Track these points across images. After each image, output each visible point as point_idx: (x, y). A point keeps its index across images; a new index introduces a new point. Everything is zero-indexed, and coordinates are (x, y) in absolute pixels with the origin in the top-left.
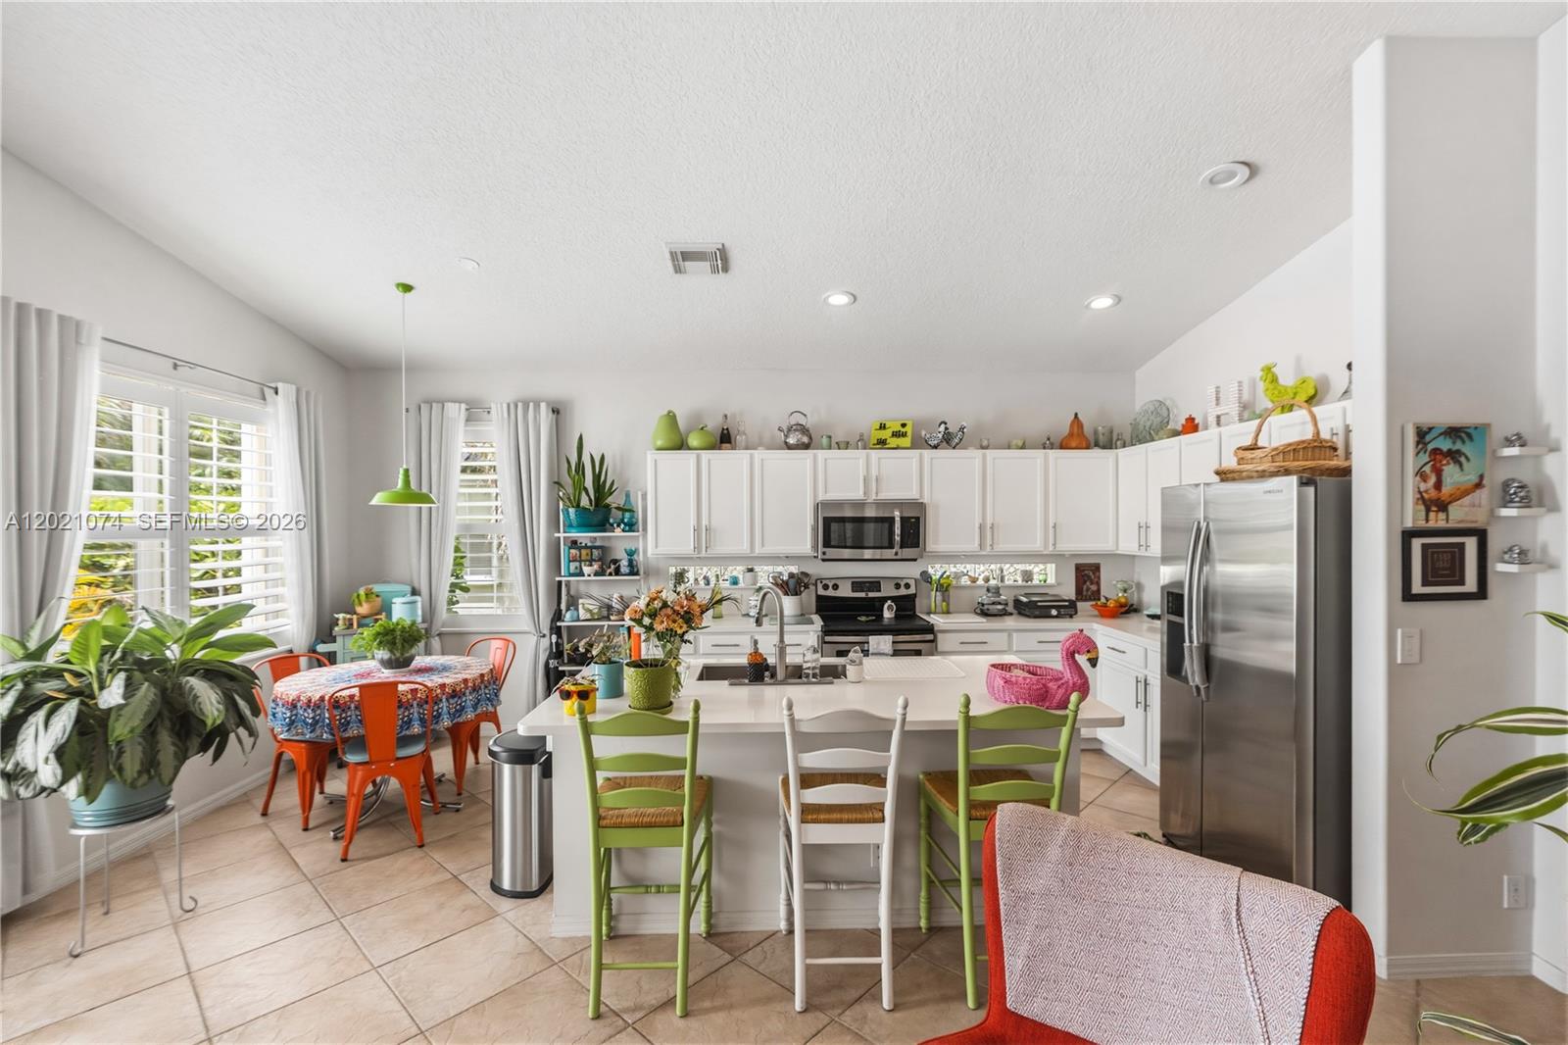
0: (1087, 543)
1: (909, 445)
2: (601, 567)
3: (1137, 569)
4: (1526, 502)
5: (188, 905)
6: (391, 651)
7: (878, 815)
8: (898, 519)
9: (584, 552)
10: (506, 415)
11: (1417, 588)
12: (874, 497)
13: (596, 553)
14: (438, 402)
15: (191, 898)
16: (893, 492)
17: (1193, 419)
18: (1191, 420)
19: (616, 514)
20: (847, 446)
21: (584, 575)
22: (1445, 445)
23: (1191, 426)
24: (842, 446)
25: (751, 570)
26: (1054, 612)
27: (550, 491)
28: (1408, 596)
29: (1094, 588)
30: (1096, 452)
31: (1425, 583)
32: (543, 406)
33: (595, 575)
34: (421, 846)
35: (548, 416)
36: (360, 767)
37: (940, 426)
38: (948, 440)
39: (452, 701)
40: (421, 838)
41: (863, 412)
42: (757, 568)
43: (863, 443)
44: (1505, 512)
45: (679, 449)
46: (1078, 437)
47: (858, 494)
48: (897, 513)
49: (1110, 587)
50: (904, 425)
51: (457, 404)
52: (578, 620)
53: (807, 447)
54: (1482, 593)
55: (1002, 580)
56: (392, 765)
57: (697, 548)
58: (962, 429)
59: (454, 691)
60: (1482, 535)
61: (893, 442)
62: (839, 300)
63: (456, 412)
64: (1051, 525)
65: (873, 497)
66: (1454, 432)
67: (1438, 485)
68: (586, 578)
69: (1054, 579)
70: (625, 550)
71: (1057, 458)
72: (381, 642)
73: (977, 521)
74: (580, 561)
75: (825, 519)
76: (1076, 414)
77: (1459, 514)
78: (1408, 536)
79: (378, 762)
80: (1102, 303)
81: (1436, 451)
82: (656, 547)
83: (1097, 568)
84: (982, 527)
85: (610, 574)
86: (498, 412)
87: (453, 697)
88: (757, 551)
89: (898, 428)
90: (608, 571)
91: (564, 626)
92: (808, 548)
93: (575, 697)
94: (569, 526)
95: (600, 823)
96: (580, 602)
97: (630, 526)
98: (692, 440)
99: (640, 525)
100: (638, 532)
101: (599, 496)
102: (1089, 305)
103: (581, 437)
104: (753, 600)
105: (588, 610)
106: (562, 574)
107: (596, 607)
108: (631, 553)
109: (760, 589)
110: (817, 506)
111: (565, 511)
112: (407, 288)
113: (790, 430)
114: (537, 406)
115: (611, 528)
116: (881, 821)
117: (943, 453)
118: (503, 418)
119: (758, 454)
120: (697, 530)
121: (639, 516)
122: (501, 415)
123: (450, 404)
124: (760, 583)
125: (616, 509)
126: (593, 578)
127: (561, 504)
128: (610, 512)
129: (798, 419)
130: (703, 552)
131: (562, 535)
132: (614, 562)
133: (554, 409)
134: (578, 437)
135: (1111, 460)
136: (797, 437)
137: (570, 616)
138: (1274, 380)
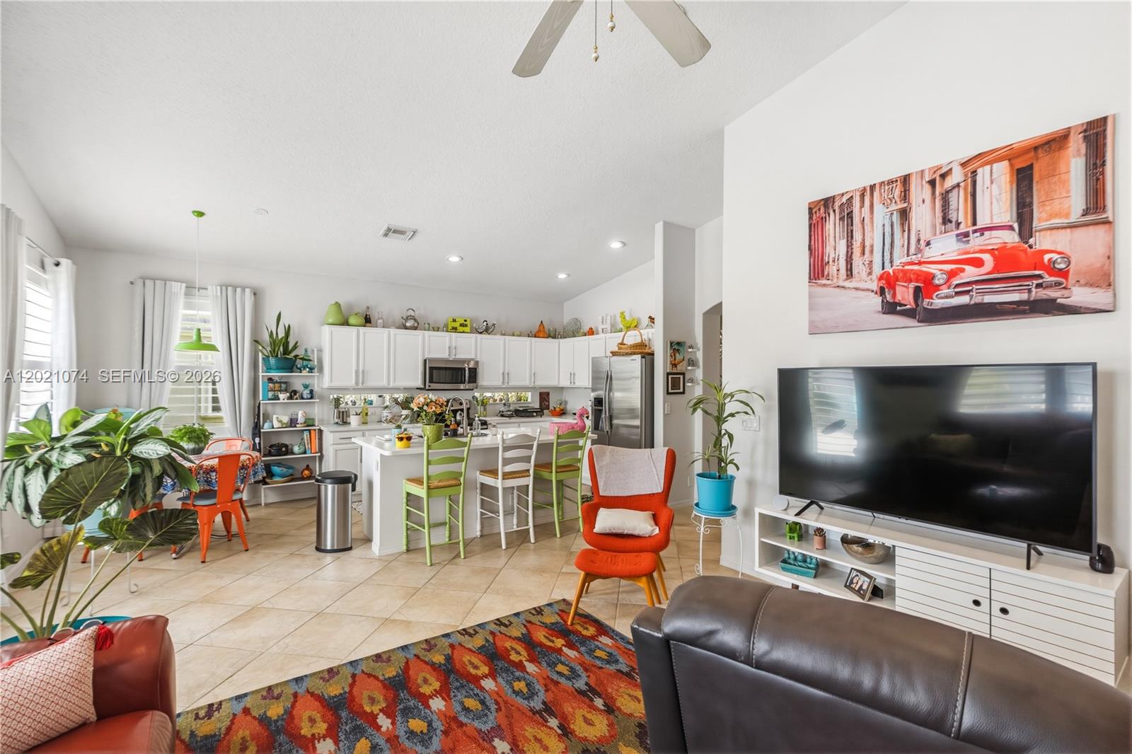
0: (545, 381)
1: (469, 331)
2: (291, 395)
3: (564, 394)
4: (693, 365)
5: (133, 588)
6: (196, 443)
8: (467, 369)
9: (277, 385)
10: (219, 294)
11: (670, 391)
12: (454, 357)
13: (283, 386)
14: (161, 280)
15: (136, 585)
16: (461, 355)
18: (591, 329)
19: (299, 363)
20: (438, 329)
21: (279, 399)
22: (676, 347)
23: (591, 332)
24: (435, 329)
25: (380, 396)
26: (535, 414)
27: (251, 344)
28: (668, 393)
29: (547, 403)
30: (550, 340)
31: (672, 389)
32: (248, 291)
33: (288, 399)
34: (247, 550)
35: (251, 298)
36: (206, 508)
37: (483, 323)
38: (487, 330)
39: (242, 471)
40: (246, 545)
41: (442, 311)
42: (384, 395)
43: (446, 328)
44: (690, 368)
45: (343, 325)
46: (544, 332)
47: (445, 355)
48: (465, 366)
49: (553, 402)
50: (465, 321)
51: (179, 283)
53: (415, 328)
54: (683, 393)
55: (508, 401)
56: (229, 504)
57: (357, 383)
58: (494, 325)
59: (243, 465)
60: (683, 374)
61: (461, 329)
62: (454, 259)
63: (178, 289)
64: (533, 373)
66: (678, 344)
67: (675, 359)
68: (281, 401)
69: (532, 400)
70: (303, 384)
71: (535, 342)
72: (189, 438)
73: (502, 371)
74: (275, 391)
75: (430, 368)
76: (543, 321)
77: (680, 368)
78: (668, 374)
79: (222, 503)
80: (562, 276)
81: (675, 349)
82: (331, 382)
83: (548, 394)
84: (503, 374)
85: (297, 399)
86: (213, 290)
87: (242, 469)
89: (463, 322)
90: (295, 397)
91: (263, 432)
92: (419, 384)
93: (405, 440)
94: (269, 369)
95: (429, 488)
96: (275, 416)
97: (311, 370)
98: (352, 321)
99: (316, 369)
100: (316, 374)
101: (286, 352)
102: (557, 277)
103: (280, 314)
104: (385, 413)
105: (280, 421)
106: (261, 399)
107: (286, 419)
108: (306, 387)
109: (387, 407)
110: (425, 361)
111: (266, 359)
112: (201, 214)
113: (407, 319)
114: (243, 290)
115: (299, 370)
116: (529, 476)
117: (485, 336)
118: (217, 296)
119: (393, 331)
120: (357, 372)
121: (316, 363)
122: (215, 294)
123: (173, 283)
124: (387, 403)
125: (300, 359)
126: (286, 401)
127: (260, 354)
128: (295, 361)
129: (411, 313)
130: (360, 386)
131: (261, 374)
132: (295, 392)
133: (255, 294)
134: (278, 313)
135: (557, 344)
136: (411, 323)
137: (266, 425)
138: (624, 318)
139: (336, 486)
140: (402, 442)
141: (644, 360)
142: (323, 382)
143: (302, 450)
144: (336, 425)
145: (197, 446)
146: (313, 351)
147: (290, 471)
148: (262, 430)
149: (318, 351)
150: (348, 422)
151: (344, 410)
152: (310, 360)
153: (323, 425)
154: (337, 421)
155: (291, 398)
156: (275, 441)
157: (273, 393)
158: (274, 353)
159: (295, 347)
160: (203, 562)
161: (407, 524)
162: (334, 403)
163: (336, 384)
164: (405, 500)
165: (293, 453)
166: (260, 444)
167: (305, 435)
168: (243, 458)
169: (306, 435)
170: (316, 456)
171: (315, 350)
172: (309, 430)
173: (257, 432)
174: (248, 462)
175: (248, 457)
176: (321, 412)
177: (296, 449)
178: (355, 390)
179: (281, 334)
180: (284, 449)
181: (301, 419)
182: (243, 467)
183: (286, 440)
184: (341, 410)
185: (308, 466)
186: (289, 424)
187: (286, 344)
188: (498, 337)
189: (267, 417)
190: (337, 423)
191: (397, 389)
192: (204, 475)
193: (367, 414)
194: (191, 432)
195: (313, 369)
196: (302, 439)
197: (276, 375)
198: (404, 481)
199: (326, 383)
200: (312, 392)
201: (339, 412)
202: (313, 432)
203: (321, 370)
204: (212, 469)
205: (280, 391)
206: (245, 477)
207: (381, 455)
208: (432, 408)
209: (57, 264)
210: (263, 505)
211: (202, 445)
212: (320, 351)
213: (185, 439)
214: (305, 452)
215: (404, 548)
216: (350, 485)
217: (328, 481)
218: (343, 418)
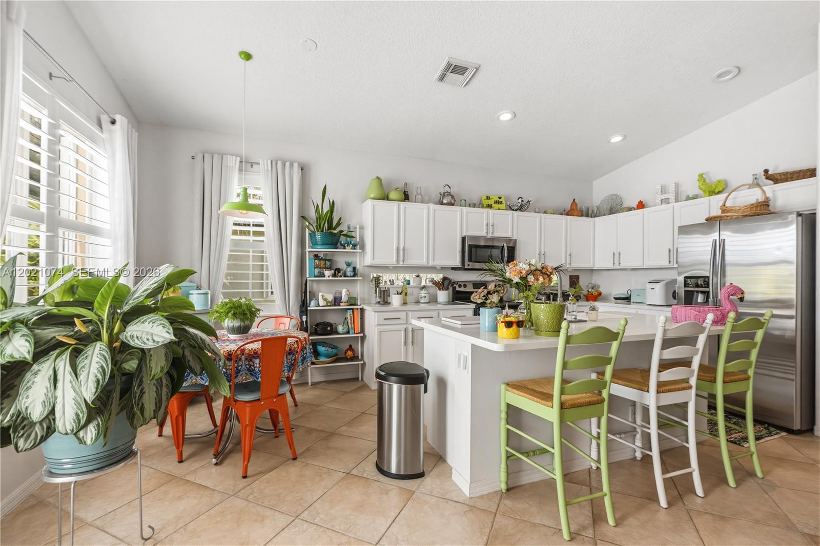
0: (578, 263)
1: (505, 208)
2: (335, 272)
5: (147, 533)
6: (242, 320)
7: (685, 385)
8: (506, 248)
9: (322, 262)
10: (270, 168)
12: (492, 235)
13: (328, 263)
14: (219, 154)
15: (150, 527)
16: (499, 234)
17: (642, 202)
19: (343, 239)
20: (474, 206)
21: (324, 276)
23: (641, 205)
24: (471, 205)
25: (418, 276)
27: (299, 220)
30: (584, 218)
32: (296, 165)
33: (332, 277)
34: (295, 459)
35: (298, 172)
36: (248, 405)
37: (518, 199)
39: (289, 357)
40: (294, 453)
41: (475, 188)
42: (421, 275)
43: (481, 205)
45: (384, 200)
46: (575, 210)
47: (483, 233)
48: (505, 244)
50: (500, 198)
51: (233, 157)
52: (319, 306)
53: (453, 205)
56: (275, 400)
57: (398, 261)
58: (529, 202)
59: (290, 349)
61: (497, 206)
62: (506, 117)
63: (233, 162)
64: (568, 254)
65: (490, 235)
68: (326, 278)
70: (346, 262)
71: (570, 220)
72: (234, 314)
73: (538, 252)
74: (320, 268)
75: (470, 246)
76: (574, 200)
79: (265, 399)
80: (616, 139)
82: (373, 259)
83: (577, 277)
84: (540, 254)
85: (341, 276)
86: (264, 165)
87: (290, 354)
88: (431, 264)
89: (497, 199)
90: (339, 274)
91: (310, 310)
92: (457, 262)
93: (515, 326)
94: (314, 244)
95: (562, 406)
96: (320, 294)
97: (354, 246)
98: (393, 195)
99: (358, 246)
100: (358, 250)
101: (330, 227)
102: (609, 141)
103: (325, 186)
104: (423, 293)
105: (325, 300)
106: (308, 276)
107: (330, 297)
108: (348, 264)
109: (424, 287)
110: (463, 239)
111: (312, 235)
112: (248, 56)
113: (444, 195)
114: (292, 165)
115: (343, 247)
116: (690, 387)
117: (519, 213)
118: (268, 169)
119: (432, 206)
120: (398, 249)
121: (358, 240)
122: (266, 168)
123: (229, 156)
124: (423, 284)
125: (344, 235)
126: (331, 278)
127: (307, 230)
128: (340, 237)
129: (447, 189)
130: (401, 264)
131: (308, 249)
132: (338, 270)
133: (302, 169)
134: (323, 187)
135: (592, 223)
136: (448, 199)
137: (313, 303)
138: (705, 181)
139: (403, 386)
140: (511, 329)
141: (800, 218)
142: (365, 260)
143: (346, 330)
144: (377, 305)
145: (242, 324)
146: (356, 228)
147: (335, 351)
148: (309, 308)
149: (359, 228)
150: (389, 301)
151: (384, 289)
152: (353, 237)
153: (364, 304)
154: (378, 300)
155: (334, 275)
156: (319, 320)
157: (319, 269)
158: (319, 227)
159: (339, 224)
160: (245, 477)
161: (507, 451)
162: (374, 283)
163: (379, 261)
164: (503, 415)
165: (337, 333)
166: (306, 321)
167: (349, 314)
168: (290, 340)
169: (350, 312)
170: (358, 337)
171: (358, 227)
172: (352, 309)
173: (304, 309)
174: (296, 346)
175: (296, 339)
176: (361, 290)
177: (340, 329)
178: (396, 269)
179: (326, 208)
180: (329, 329)
181: (344, 298)
182: (291, 352)
183: (331, 319)
184: (382, 289)
185: (351, 346)
186: (333, 304)
187: (330, 221)
188: (533, 214)
189: (314, 296)
190: (379, 302)
191: (433, 269)
192: (247, 363)
193: (406, 294)
194: (236, 308)
195: (356, 246)
196: (346, 318)
197: (322, 250)
198: (503, 387)
199: (368, 261)
200: (354, 269)
201: (381, 291)
202: (355, 311)
203: (363, 247)
204: (254, 355)
205: (326, 268)
206: (292, 365)
207: (474, 347)
208: (538, 280)
209: (113, 122)
210: (310, 384)
211: (247, 323)
212: (362, 228)
213: (230, 315)
214: (348, 333)
215: (503, 487)
216: (422, 386)
217: (393, 378)
218: (384, 298)
